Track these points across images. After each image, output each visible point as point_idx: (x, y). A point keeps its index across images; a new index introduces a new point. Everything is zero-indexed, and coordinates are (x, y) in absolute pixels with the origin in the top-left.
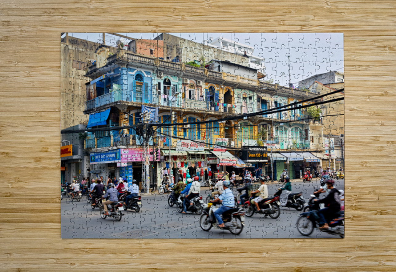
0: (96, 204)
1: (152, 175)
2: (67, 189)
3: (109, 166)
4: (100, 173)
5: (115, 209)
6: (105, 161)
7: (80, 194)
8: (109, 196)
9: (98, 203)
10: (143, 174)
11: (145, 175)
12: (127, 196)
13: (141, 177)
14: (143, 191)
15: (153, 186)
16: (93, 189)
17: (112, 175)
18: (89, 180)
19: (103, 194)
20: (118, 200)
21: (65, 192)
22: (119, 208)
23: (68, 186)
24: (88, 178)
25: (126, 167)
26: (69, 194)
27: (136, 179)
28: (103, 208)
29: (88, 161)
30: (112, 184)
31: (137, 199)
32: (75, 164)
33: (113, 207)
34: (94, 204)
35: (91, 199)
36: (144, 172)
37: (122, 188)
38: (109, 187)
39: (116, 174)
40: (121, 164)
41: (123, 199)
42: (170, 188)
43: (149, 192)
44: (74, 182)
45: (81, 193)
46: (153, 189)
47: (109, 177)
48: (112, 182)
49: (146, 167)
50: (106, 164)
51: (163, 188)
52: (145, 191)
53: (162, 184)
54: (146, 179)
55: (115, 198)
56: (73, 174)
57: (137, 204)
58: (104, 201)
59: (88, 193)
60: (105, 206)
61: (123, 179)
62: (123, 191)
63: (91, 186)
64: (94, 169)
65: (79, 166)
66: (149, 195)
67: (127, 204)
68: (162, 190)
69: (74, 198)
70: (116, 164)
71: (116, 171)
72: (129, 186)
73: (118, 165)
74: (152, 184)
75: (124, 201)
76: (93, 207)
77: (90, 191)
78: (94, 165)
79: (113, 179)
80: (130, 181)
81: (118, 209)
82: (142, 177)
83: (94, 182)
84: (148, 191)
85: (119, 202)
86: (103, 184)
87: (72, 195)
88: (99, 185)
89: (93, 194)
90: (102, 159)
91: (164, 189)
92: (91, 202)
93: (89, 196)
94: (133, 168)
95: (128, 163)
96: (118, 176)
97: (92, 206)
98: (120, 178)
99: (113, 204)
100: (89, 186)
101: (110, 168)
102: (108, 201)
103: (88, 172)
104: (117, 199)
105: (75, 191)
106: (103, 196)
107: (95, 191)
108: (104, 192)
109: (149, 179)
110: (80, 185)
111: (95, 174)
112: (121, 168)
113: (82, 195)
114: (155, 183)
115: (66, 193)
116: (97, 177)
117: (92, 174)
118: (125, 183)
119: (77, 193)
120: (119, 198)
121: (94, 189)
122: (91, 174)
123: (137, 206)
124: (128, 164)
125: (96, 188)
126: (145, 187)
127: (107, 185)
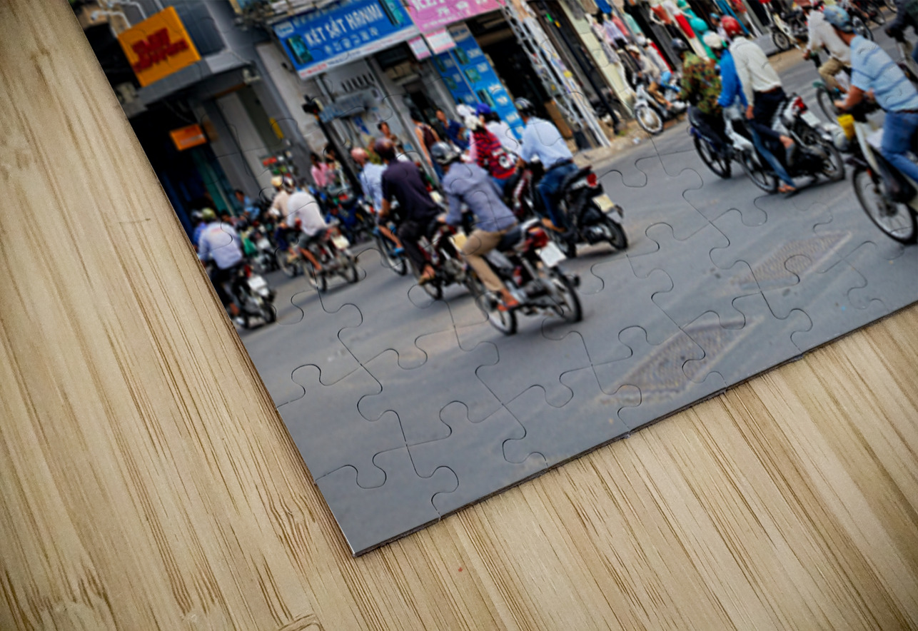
0: (435, 267)
1: (571, 60)
2: (268, 235)
3: (384, 68)
4: (367, 108)
5: (525, 262)
6: (353, 46)
7: (341, 242)
8: (464, 208)
9: (442, 259)
10: (539, 66)
11: (544, 66)
12: (538, 186)
13: (537, 80)
14: (582, 139)
15: (606, 104)
16: (379, 197)
17: (421, 106)
18: (339, 157)
19: (438, 210)
20: (514, 219)
21: (265, 251)
22: (538, 252)
23: (264, 218)
24: (331, 147)
25: (454, 51)
26: (290, 258)
27: (525, 97)
28: (479, 281)
29: (284, 66)
30: (442, 145)
31: (585, 187)
32: (234, 96)
33: (515, 260)
34: (429, 272)
35: (399, 248)
36: (532, 51)
37: (495, 154)
38: (443, 168)
39: (431, 94)
40: (427, 43)
41: (530, 203)
42: (669, 96)
43: (609, 138)
44: (278, 189)
45: (341, 233)
46: (615, 121)
47: (416, 118)
48: (442, 139)
49: (528, 31)
50: (367, 59)
51: (645, 103)
52: (588, 137)
53: (634, 87)
54: (560, 82)
55: (497, 213)
56: (255, 150)
57: (597, 208)
58: (460, 240)
59: (372, 226)
60: (479, 265)
61: (474, 110)
62: (506, 165)
63: (365, 189)
64: (333, 97)
65: (258, 102)
66: (615, 152)
67: (560, 221)
68: (649, 116)
69: (323, 274)
70: (404, 47)
71: (426, 82)
72: (518, 136)
73: (419, 50)
74: (595, 97)
75: (540, 209)
76: (434, 291)
77: (375, 213)
78: (321, 76)
79: (433, 121)
80: (507, 110)
81: (539, 259)
82: (541, 76)
83: (367, 159)
84: (601, 135)
85: (525, 226)
86: (410, 158)
87: (304, 259)
88: (396, 167)
89: (398, 223)
90: (339, 39)
91: (651, 105)
92: (409, 269)
93: (383, 238)
94: (485, 49)
95: (451, 28)
96: (445, 99)
97: (423, 284)
98: (462, 109)
99: (505, 243)
100: (357, 188)
101: (392, 73)
102: (477, 232)
103: (311, 119)
104: (507, 212)
105: (309, 231)
106: (442, 218)
107: (394, 204)
108: (436, 196)
109: (572, 80)
110: (317, 196)
111: (346, 119)
112: (436, 60)
113: (353, 243)
114: (604, 92)
115: (273, 256)
116: (365, 129)
117: (337, 125)
118: (492, 127)
119: (320, 237)
120: (510, 205)
121: (388, 197)
122: (329, 124)
123: (603, 218)
124: (453, 35)
125: (389, 186)
126: (577, 119)
127: (428, 158)
